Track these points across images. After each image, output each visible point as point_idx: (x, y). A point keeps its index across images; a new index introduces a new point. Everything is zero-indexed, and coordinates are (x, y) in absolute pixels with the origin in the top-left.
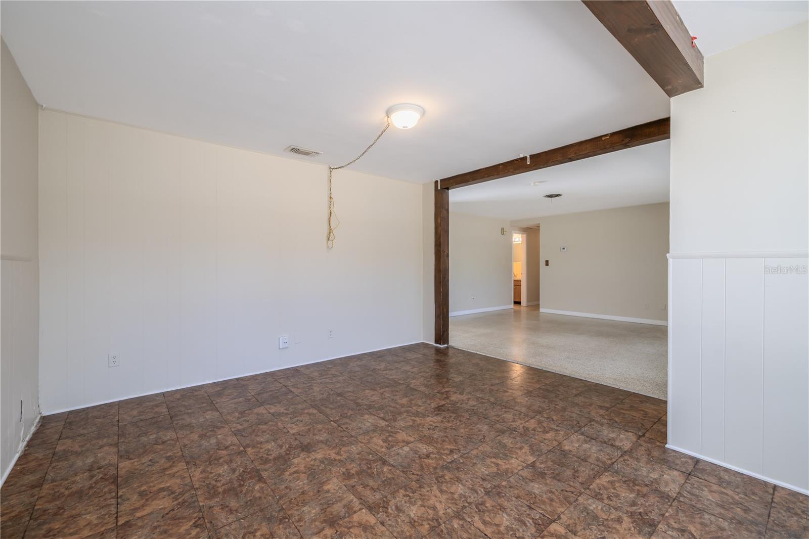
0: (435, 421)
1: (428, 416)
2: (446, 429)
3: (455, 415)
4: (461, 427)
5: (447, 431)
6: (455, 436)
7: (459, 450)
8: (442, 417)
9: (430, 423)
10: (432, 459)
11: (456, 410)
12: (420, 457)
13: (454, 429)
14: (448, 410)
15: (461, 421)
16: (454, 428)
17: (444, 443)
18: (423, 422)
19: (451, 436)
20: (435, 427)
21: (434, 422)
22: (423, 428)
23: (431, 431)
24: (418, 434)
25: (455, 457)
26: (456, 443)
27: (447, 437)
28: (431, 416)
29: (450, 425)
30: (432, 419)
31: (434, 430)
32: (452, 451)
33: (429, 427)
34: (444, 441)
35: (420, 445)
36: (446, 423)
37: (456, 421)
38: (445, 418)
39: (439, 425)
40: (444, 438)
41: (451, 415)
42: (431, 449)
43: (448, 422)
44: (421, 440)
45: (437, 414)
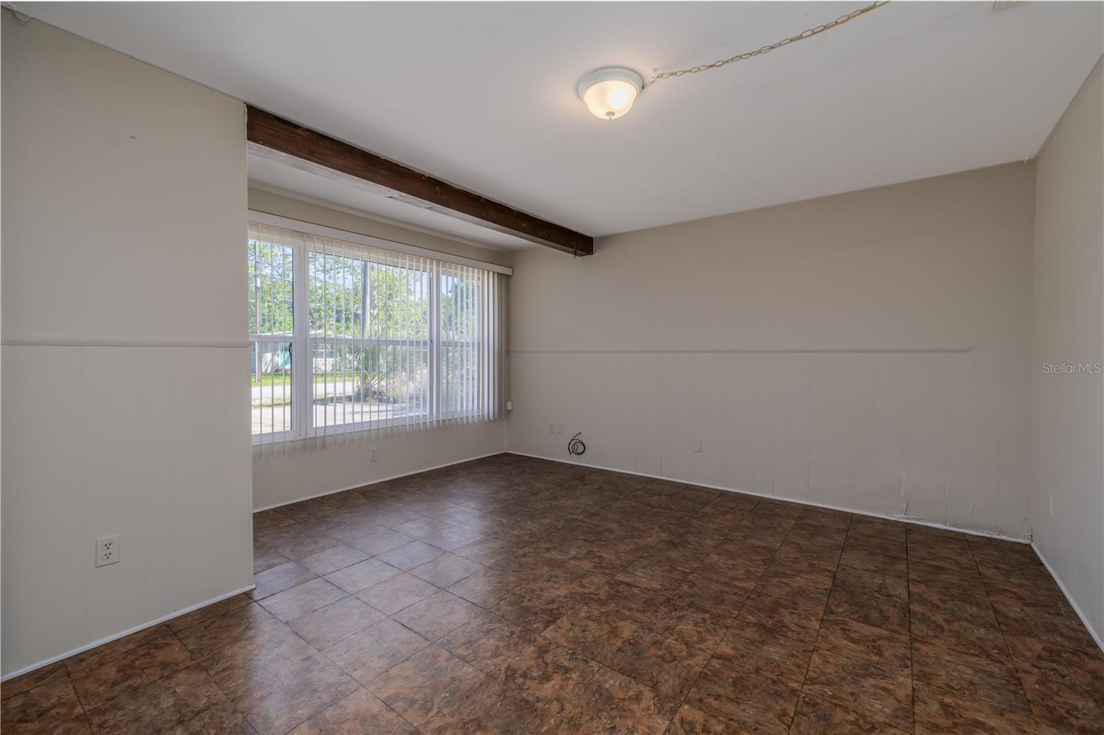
0: (551, 590)
1: (565, 597)
2: (534, 579)
3: (524, 604)
4: (514, 585)
5: (532, 577)
6: (521, 571)
7: (517, 557)
8: (543, 598)
9: (558, 586)
10: (543, 547)
11: (521, 616)
12: (555, 548)
13: (524, 580)
14: (536, 613)
15: (514, 594)
16: (524, 582)
17: (534, 562)
18: (570, 587)
19: (527, 571)
20: (549, 581)
21: (553, 587)
22: (565, 577)
23: (553, 575)
24: (567, 568)
25: (520, 552)
26: (520, 564)
27: (532, 569)
28: (562, 599)
29: (529, 586)
30: (559, 593)
31: (549, 575)
32: (525, 555)
33: (557, 579)
34: (535, 564)
35: (560, 557)
36: (535, 587)
37: (520, 594)
38: (540, 597)
39: (545, 583)
40: (535, 567)
41: (529, 604)
42: (547, 555)
43: (533, 591)
44: (562, 563)
45: (553, 601)
